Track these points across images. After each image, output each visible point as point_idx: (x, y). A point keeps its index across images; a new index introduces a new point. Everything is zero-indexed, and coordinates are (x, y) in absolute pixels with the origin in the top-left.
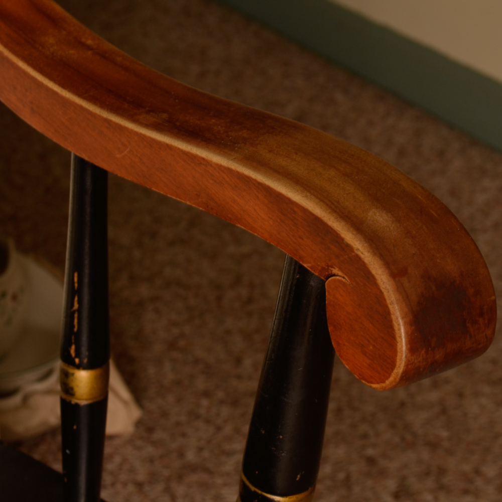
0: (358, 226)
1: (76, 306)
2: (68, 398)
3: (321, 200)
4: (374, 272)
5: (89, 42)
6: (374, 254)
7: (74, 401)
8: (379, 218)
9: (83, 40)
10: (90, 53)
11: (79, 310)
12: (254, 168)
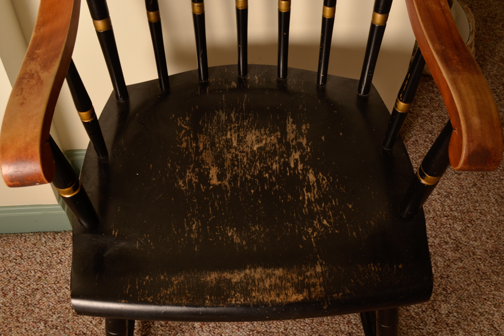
0: (467, 120)
1: (406, 83)
2: (395, 108)
3: (462, 106)
4: (463, 137)
5: (443, 4)
6: (466, 132)
7: (397, 110)
8: (476, 121)
9: (441, 2)
10: (440, 8)
11: (407, 85)
12: (452, 85)
